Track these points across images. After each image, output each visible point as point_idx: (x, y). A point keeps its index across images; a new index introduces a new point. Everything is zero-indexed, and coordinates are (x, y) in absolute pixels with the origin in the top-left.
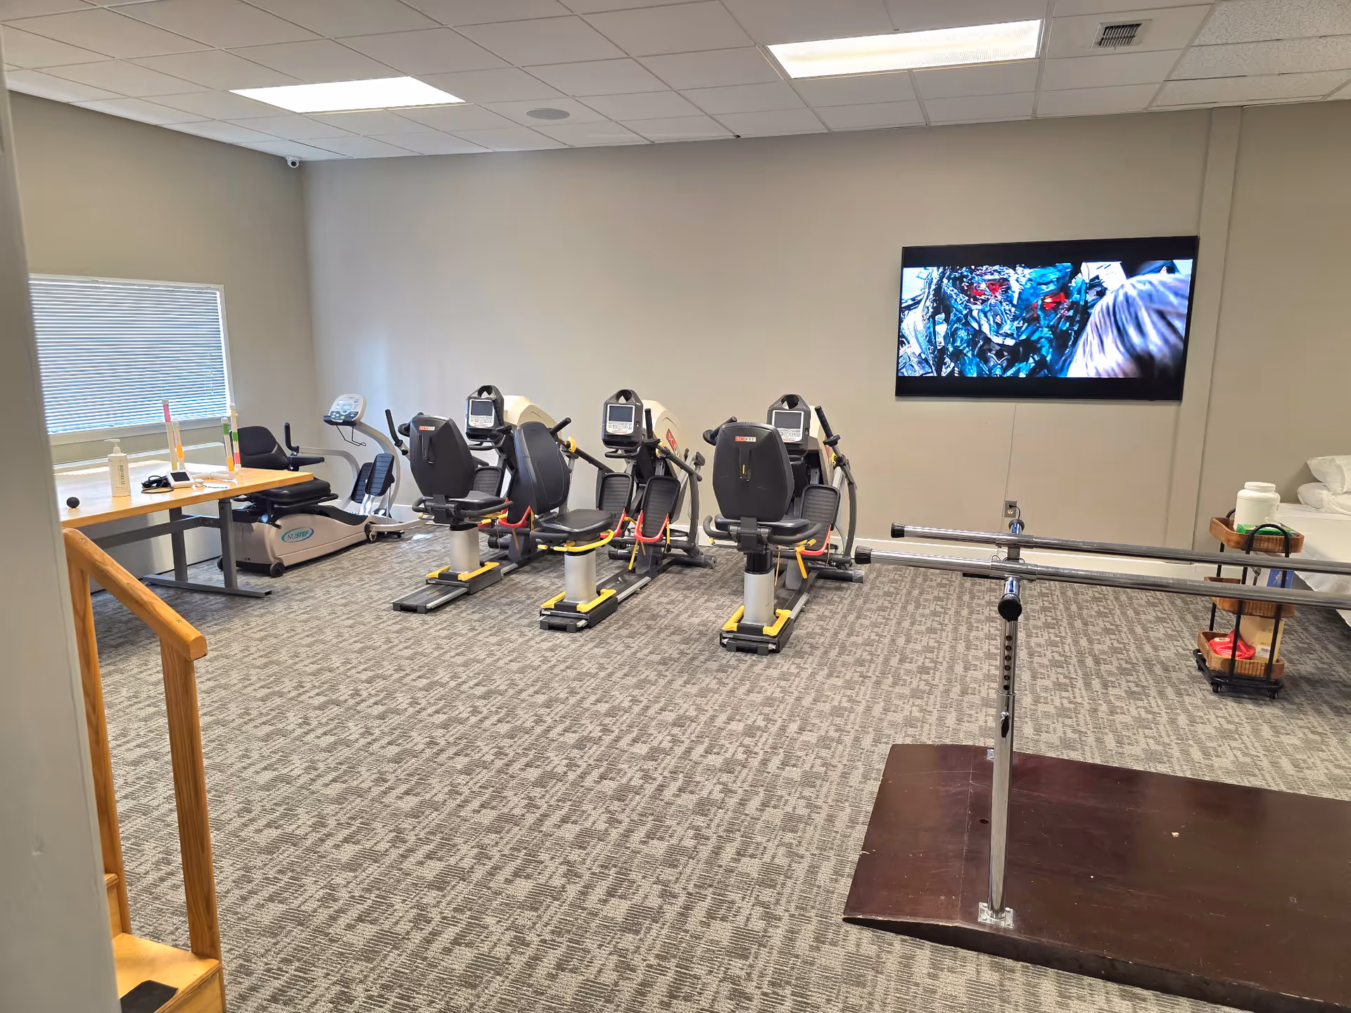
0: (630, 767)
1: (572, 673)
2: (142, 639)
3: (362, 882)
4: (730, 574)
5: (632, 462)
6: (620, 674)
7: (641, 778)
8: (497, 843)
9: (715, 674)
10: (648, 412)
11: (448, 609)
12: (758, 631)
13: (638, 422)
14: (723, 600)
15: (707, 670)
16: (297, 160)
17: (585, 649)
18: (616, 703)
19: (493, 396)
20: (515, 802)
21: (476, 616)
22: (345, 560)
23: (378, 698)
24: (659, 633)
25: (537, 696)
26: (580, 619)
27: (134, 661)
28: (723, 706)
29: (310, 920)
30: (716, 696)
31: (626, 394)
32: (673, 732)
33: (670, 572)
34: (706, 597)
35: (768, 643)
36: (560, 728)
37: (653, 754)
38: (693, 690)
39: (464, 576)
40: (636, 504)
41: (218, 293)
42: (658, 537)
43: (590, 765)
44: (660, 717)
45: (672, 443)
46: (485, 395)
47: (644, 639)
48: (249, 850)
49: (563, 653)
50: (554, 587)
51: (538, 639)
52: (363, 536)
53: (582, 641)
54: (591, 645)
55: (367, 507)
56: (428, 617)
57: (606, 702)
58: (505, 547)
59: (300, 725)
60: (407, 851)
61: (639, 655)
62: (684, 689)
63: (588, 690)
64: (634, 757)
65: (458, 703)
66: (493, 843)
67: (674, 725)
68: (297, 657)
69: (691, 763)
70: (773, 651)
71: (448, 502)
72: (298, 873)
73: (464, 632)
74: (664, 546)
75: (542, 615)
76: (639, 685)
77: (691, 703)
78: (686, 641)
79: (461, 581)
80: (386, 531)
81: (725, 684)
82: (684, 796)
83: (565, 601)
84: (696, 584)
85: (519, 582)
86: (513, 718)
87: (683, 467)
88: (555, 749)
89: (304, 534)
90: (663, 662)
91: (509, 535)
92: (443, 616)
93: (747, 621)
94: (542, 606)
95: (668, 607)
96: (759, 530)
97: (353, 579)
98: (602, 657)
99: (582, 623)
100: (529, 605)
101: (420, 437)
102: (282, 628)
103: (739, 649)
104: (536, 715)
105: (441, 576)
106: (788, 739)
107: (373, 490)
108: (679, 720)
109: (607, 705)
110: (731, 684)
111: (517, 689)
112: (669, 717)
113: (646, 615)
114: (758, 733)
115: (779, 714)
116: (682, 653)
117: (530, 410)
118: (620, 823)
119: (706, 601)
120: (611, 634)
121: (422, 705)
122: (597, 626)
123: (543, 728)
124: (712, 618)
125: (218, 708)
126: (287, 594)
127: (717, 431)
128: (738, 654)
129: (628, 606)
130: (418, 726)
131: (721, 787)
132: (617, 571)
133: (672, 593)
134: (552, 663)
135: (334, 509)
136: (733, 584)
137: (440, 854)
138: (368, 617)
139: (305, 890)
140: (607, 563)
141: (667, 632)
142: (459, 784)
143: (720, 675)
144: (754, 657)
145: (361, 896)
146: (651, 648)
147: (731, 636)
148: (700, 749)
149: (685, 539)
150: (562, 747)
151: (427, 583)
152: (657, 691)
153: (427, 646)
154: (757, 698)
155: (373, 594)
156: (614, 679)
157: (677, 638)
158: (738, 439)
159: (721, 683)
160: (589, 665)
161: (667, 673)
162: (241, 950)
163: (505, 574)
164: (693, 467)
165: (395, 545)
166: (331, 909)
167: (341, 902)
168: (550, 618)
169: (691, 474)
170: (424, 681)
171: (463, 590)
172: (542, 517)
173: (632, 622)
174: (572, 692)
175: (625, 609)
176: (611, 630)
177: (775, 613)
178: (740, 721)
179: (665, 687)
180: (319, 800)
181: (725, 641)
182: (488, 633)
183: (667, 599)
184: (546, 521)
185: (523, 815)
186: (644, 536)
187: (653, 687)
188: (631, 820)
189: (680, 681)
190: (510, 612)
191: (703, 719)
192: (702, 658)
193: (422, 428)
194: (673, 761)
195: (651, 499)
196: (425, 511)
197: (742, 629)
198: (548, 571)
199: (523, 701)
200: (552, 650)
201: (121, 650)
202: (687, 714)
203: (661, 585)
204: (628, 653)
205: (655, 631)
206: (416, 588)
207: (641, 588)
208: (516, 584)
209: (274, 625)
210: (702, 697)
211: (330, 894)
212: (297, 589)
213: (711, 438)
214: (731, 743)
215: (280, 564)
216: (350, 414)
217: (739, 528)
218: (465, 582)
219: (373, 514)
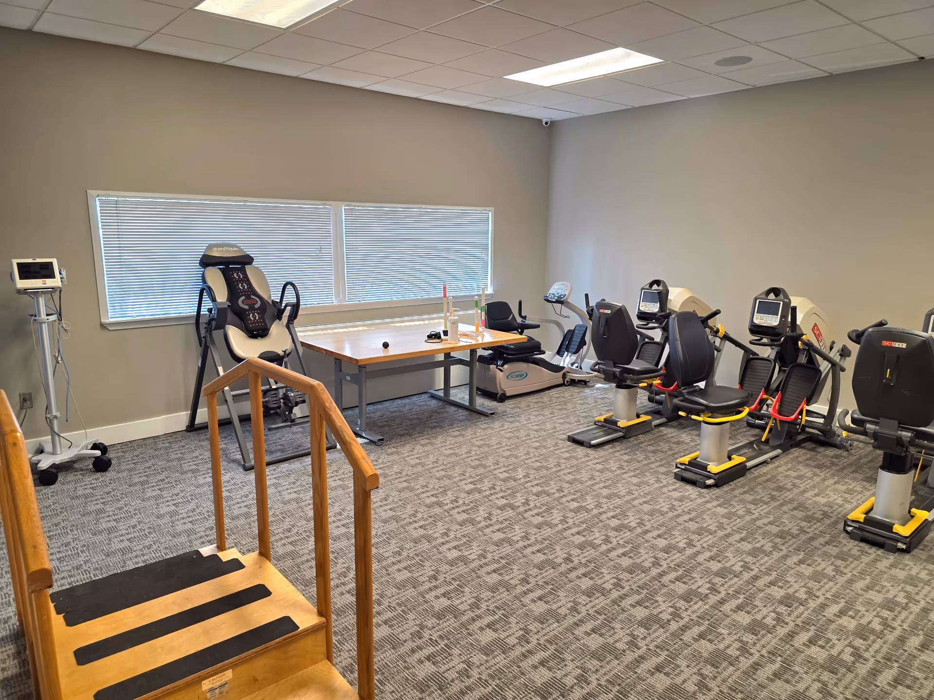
0: (729, 634)
1: (693, 526)
2: (416, 433)
3: (490, 668)
4: (865, 460)
5: (776, 349)
6: (737, 537)
7: (738, 649)
8: (597, 670)
9: (833, 560)
10: (794, 309)
11: (606, 447)
12: (889, 527)
13: (784, 316)
14: (854, 484)
15: (825, 554)
16: (549, 120)
17: (709, 505)
18: (728, 565)
19: (661, 288)
20: (620, 636)
21: (626, 457)
22: (545, 397)
23: (540, 510)
24: (782, 505)
25: (659, 539)
26: (709, 478)
27: (407, 447)
28: (836, 597)
29: (447, 688)
30: (831, 584)
31: (776, 291)
32: (779, 610)
33: (803, 448)
34: (836, 478)
35: (898, 541)
36: (673, 575)
37: (755, 628)
38: (807, 571)
39: (623, 423)
40: (776, 385)
41: (490, 213)
42: (793, 417)
43: (692, 620)
44: (768, 591)
45: (818, 336)
46: (655, 287)
47: (765, 509)
48: (427, 610)
49: (688, 505)
50: (693, 444)
51: (671, 488)
52: (560, 381)
53: (708, 498)
54: (715, 503)
55: (566, 361)
56: (590, 451)
57: (719, 561)
58: (660, 403)
59: (485, 519)
60: (528, 651)
61: (759, 523)
62: (798, 568)
63: (705, 545)
64: (735, 625)
65: (595, 530)
66: (594, 669)
67: (781, 602)
68: (498, 465)
69: (792, 649)
70: (902, 551)
71: (615, 367)
72: (451, 642)
73: (614, 469)
74: (799, 425)
75: (677, 467)
76: (754, 553)
77: (802, 584)
78: (808, 519)
79: (619, 427)
80: (577, 379)
81: (842, 574)
82: (779, 683)
83: (698, 459)
84: (828, 464)
85: (665, 434)
86: (635, 555)
87: (826, 358)
88: (664, 595)
89: (521, 375)
90: (782, 535)
91: (664, 395)
92: (601, 453)
93: (876, 515)
94: (678, 461)
95: (796, 481)
96: (900, 432)
97: (547, 412)
98: (723, 516)
99: (710, 482)
100: (669, 455)
101: (600, 317)
102: (494, 441)
103: (863, 540)
104: (655, 557)
105: (606, 420)
106: (906, 654)
107: (571, 350)
108: (788, 599)
109: (719, 565)
110: (849, 575)
111: (644, 528)
112: (778, 593)
113: (772, 485)
114: (872, 638)
115: (899, 622)
116: (802, 531)
117: (691, 300)
118: (709, 690)
119: (835, 483)
120: (735, 496)
121: (569, 525)
122: (724, 486)
123: (659, 571)
124: (840, 501)
125: (441, 492)
126: (504, 415)
127: (863, 332)
128: (863, 545)
129: (756, 473)
130: (562, 542)
131: (820, 685)
132: (753, 439)
133: (802, 468)
134: (678, 512)
135: (543, 360)
136: (867, 470)
137: (551, 664)
138: (549, 443)
139: (452, 659)
140: (745, 430)
141: (790, 506)
142: (580, 603)
143: (839, 562)
144: (880, 552)
145: (486, 681)
146: (771, 518)
147: (856, 525)
148: (804, 637)
149: (822, 421)
150: (671, 595)
151: (595, 424)
152: (770, 562)
153: (584, 475)
154: (877, 597)
155: (557, 425)
156: (730, 540)
157: (800, 514)
158: (885, 343)
159: (837, 570)
160: (710, 522)
161: (783, 547)
162: (399, 695)
163: (656, 426)
164: (837, 359)
165: (581, 389)
166: (464, 684)
167: (472, 680)
168: (683, 471)
169: (834, 364)
170: (575, 505)
171: (620, 434)
172: (686, 389)
173: (757, 490)
174: (690, 544)
175: (753, 476)
176: (737, 492)
177: (909, 512)
178: (853, 618)
179: (778, 561)
180: (481, 585)
181: (849, 529)
182: (632, 474)
183: (796, 473)
184: (688, 393)
185: (624, 651)
186: (780, 414)
187: (766, 558)
188: (721, 691)
189: (795, 559)
190: (653, 459)
191: (812, 604)
192: (822, 540)
193: (601, 311)
194: (774, 641)
195: (790, 383)
196: (598, 371)
197: (869, 521)
198: (690, 429)
199: (647, 541)
200: (680, 500)
201: (403, 439)
202: (797, 594)
203: (792, 460)
204: (748, 518)
205: (778, 503)
206: (588, 426)
207: (772, 459)
208: (663, 435)
209: (490, 437)
210: (815, 581)
211: (467, 669)
212: (510, 413)
213: (857, 337)
214: (839, 640)
215: (504, 395)
216: (561, 295)
217: (877, 428)
218: (622, 428)
219: (570, 366)
